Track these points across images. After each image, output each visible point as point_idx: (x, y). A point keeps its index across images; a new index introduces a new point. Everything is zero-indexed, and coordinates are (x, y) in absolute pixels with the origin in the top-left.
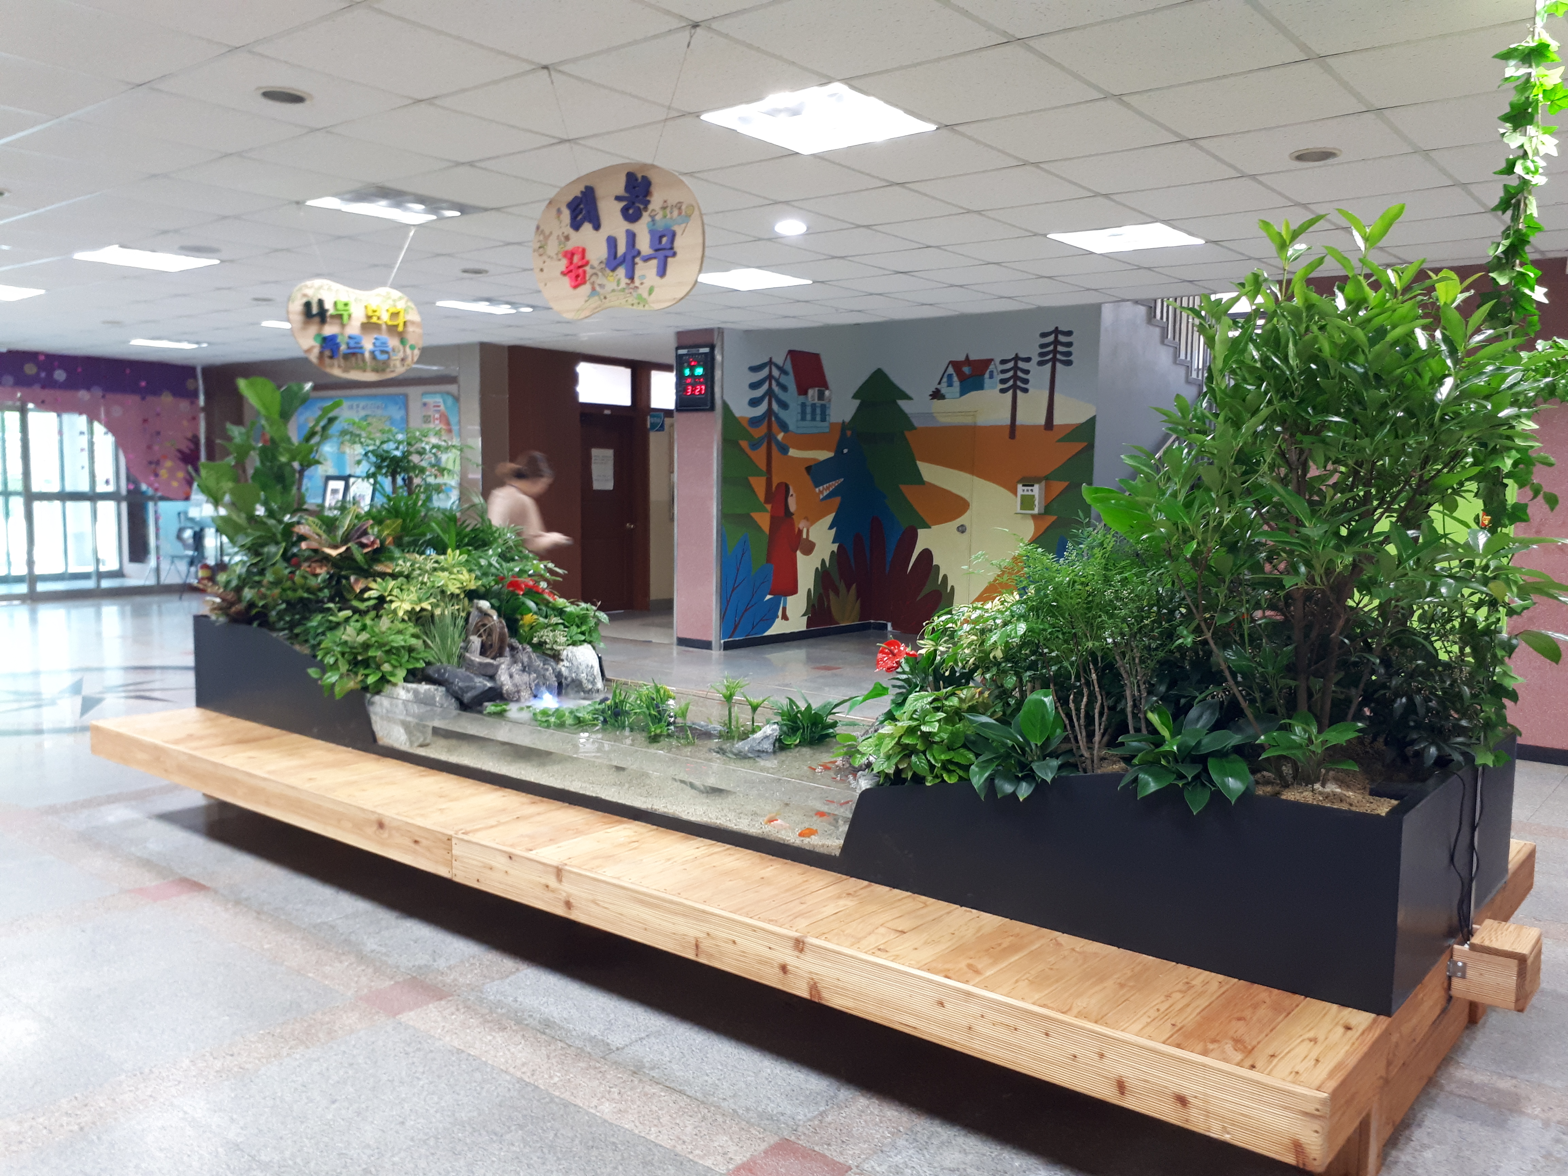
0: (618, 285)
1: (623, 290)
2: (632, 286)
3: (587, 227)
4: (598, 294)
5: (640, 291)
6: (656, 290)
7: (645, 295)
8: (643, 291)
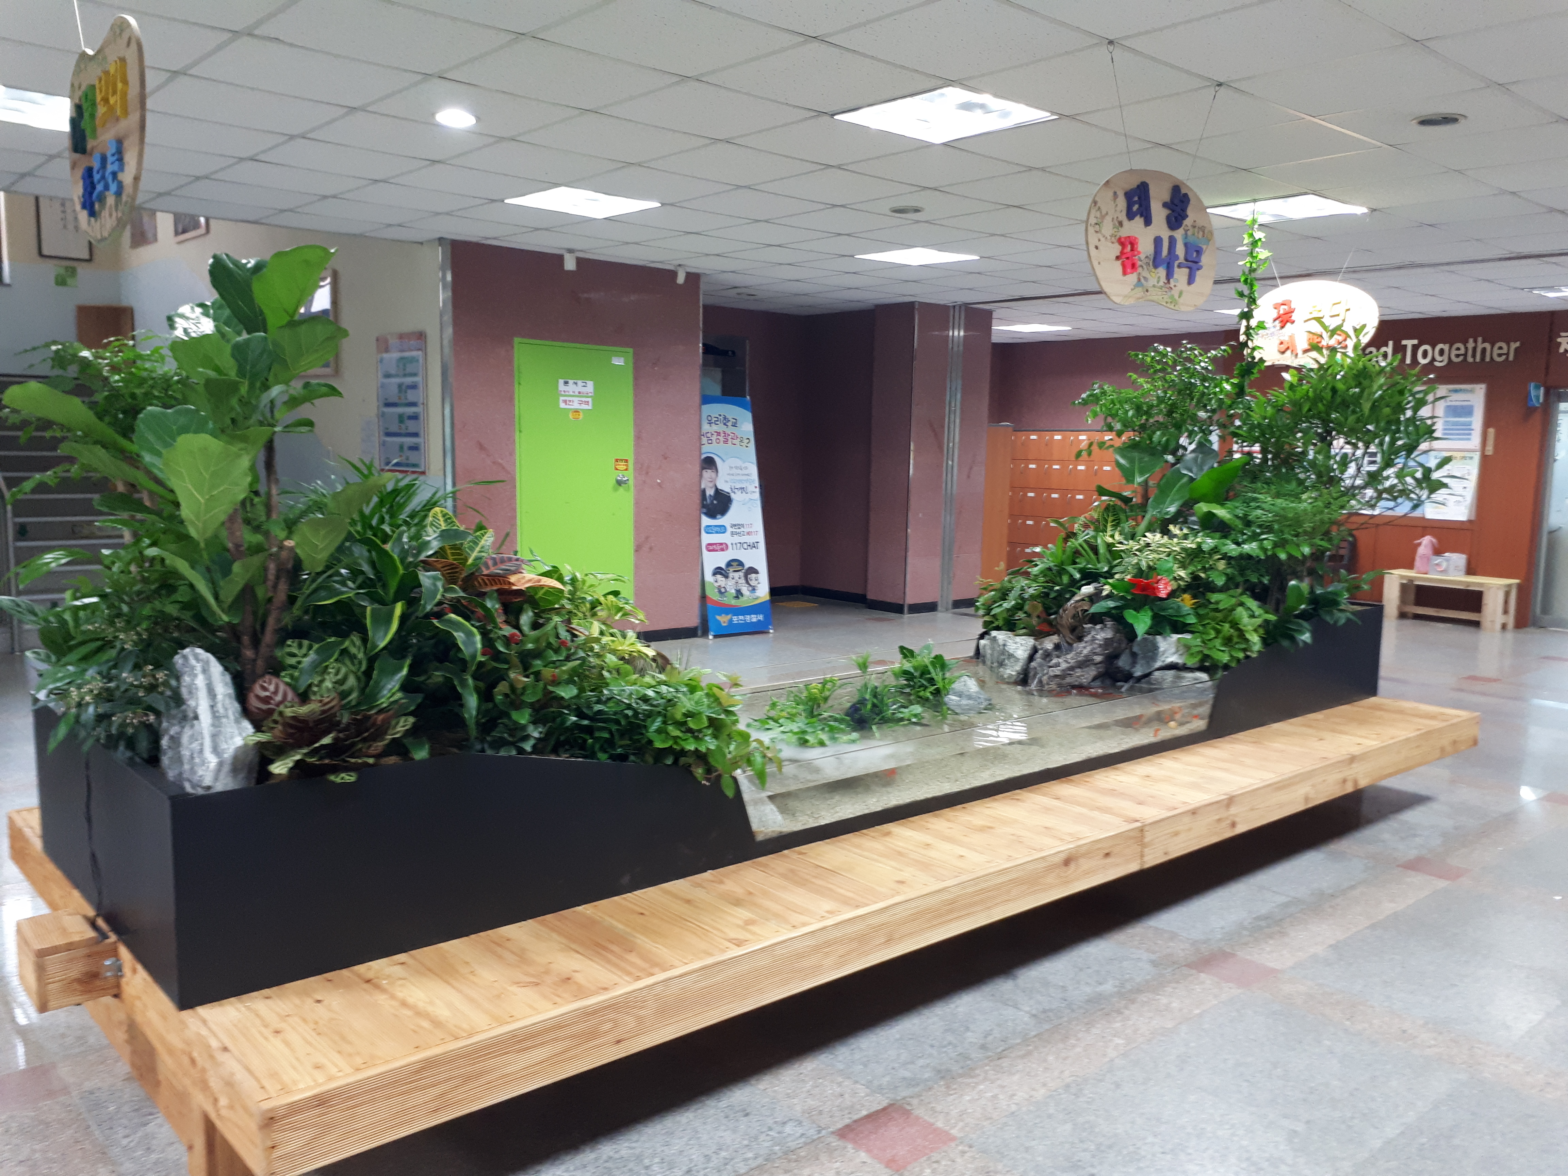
0: (1158, 282)
1: (1161, 288)
2: (1168, 286)
3: (1139, 221)
4: (1142, 285)
5: (1173, 292)
6: (1184, 294)
7: (1176, 297)
8: (1175, 293)
